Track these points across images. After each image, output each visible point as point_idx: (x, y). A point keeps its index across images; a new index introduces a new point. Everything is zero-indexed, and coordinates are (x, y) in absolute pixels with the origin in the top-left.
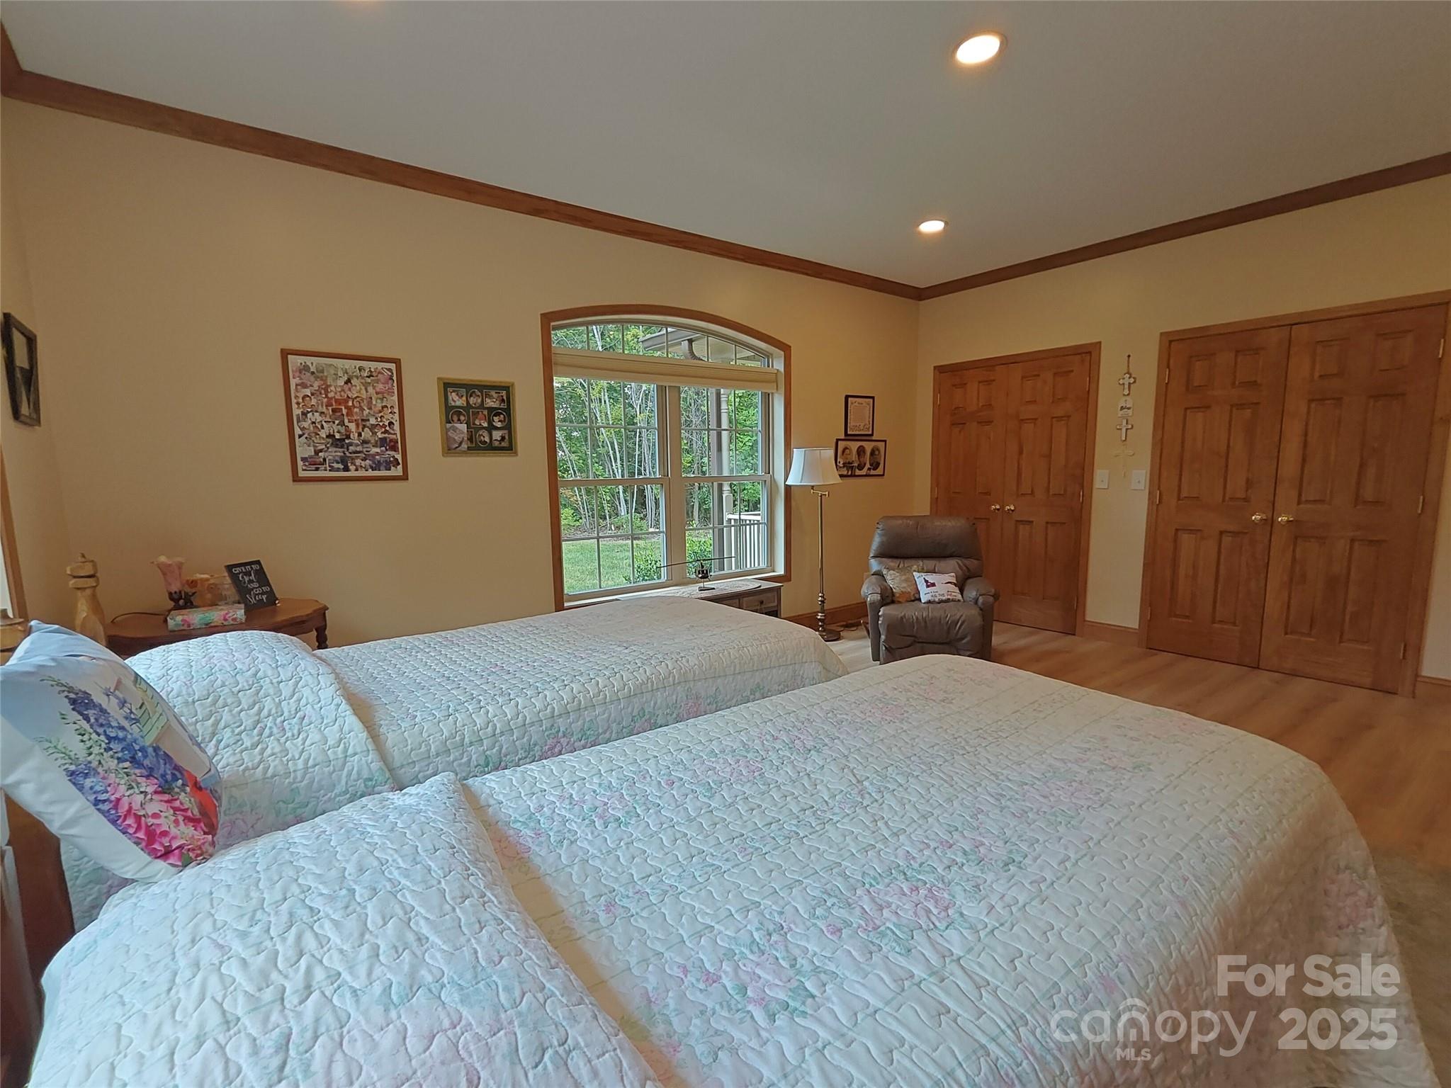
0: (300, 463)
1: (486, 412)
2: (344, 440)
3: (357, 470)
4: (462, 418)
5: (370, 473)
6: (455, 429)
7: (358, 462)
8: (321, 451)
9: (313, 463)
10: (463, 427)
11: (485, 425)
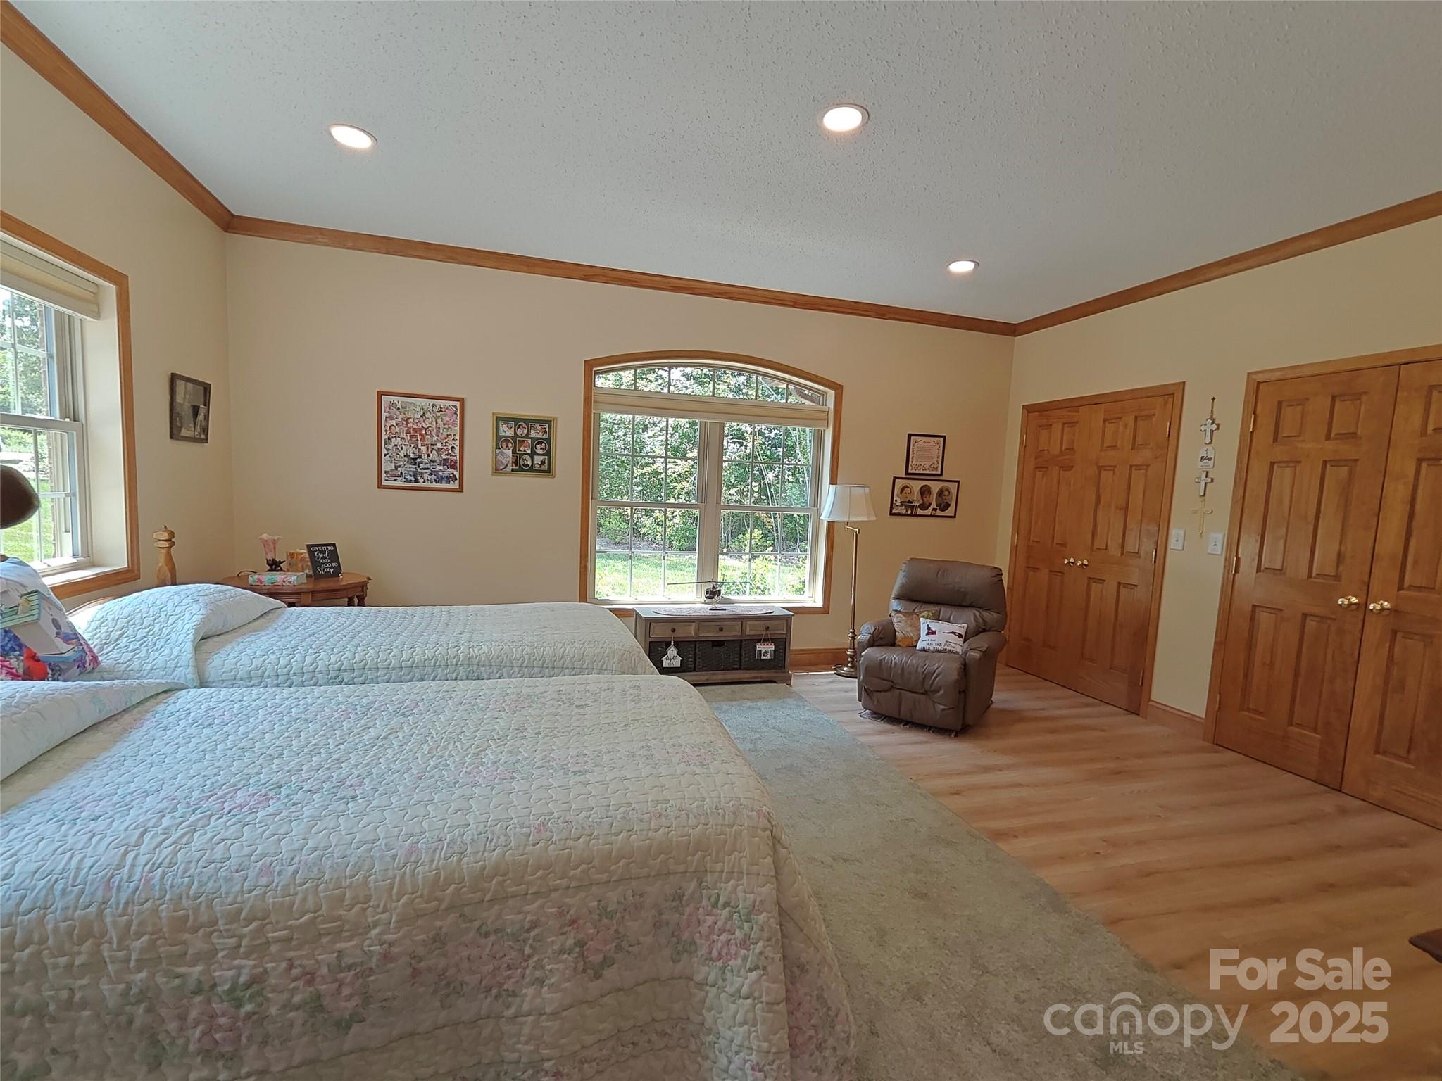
0: (384, 475)
1: (530, 441)
2: (416, 459)
3: (424, 482)
4: (510, 445)
5: (435, 485)
6: (503, 454)
7: (426, 476)
8: (399, 466)
9: (395, 476)
10: (509, 452)
11: (529, 451)
